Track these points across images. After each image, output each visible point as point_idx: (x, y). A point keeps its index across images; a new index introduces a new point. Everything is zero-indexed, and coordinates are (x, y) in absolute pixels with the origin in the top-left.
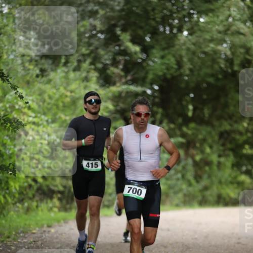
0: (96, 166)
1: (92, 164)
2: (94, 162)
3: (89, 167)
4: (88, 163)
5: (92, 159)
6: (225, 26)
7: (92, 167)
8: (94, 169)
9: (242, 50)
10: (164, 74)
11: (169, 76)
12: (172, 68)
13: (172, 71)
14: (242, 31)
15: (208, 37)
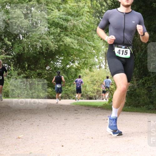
0: (126, 53)
1: (123, 51)
2: (125, 50)
3: (120, 53)
4: (120, 50)
5: (124, 47)
6: (39, 36)
7: (122, 54)
8: (124, 56)
9: (46, 45)
10: (19, 53)
11: (20, 53)
12: (21, 50)
13: (22, 52)
14: (45, 38)
15: (34, 40)
